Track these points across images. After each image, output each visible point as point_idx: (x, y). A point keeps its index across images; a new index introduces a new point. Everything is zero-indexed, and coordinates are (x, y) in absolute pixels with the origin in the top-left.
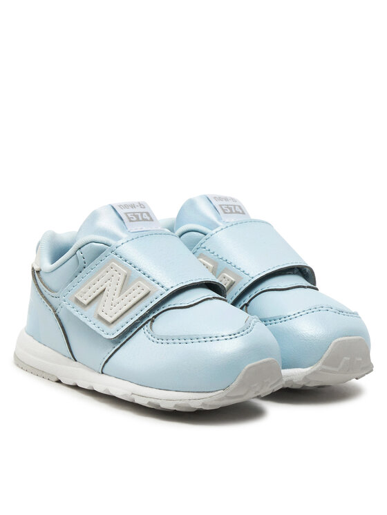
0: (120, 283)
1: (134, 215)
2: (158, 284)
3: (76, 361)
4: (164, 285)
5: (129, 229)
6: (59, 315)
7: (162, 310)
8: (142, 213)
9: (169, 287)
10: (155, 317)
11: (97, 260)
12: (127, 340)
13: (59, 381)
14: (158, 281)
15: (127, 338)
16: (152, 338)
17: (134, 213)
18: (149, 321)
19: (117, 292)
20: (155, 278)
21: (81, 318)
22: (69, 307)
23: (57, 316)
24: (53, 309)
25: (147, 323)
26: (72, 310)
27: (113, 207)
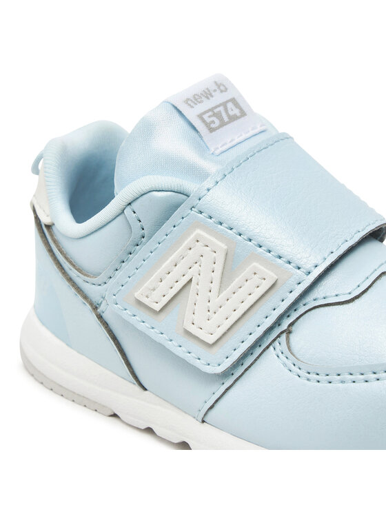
0: (219, 268)
1: (214, 115)
2: (290, 263)
3: (146, 389)
4: (301, 263)
5: (212, 149)
6: (104, 315)
7: (302, 310)
8: (224, 104)
9: (309, 266)
10: (292, 324)
11: (167, 226)
12: (246, 370)
13: (115, 415)
14: (289, 258)
15: (245, 366)
16: (295, 369)
17: (212, 110)
18: (282, 333)
19: (215, 286)
20: (281, 253)
21: (153, 334)
22: (126, 315)
23: (100, 317)
24: (91, 304)
25: (279, 336)
26: (133, 320)
27: (176, 108)
